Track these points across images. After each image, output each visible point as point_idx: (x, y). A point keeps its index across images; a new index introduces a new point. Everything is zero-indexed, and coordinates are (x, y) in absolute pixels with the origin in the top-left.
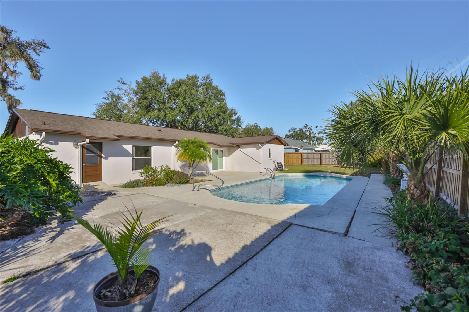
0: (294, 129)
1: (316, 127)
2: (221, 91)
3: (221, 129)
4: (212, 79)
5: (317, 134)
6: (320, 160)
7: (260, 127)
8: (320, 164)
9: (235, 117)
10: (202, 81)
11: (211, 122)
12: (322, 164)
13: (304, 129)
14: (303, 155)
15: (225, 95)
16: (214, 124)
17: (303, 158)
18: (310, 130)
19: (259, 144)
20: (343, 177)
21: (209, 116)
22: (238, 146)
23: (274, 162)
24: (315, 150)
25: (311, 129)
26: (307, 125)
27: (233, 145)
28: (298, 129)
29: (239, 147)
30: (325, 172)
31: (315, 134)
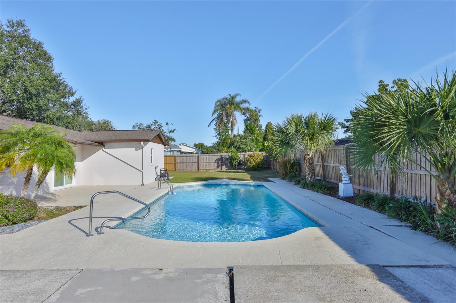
0: (139, 125)
1: (167, 124)
2: (45, 53)
3: (51, 116)
4: (29, 30)
5: (168, 133)
6: (197, 164)
7: (91, 119)
8: (197, 169)
9: (71, 100)
10: (8, 27)
11: (31, 101)
12: (200, 169)
13: (152, 126)
14: (177, 158)
15: (54, 61)
16: (36, 106)
17: (177, 162)
18: (160, 128)
19: (142, 143)
20: (250, 184)
21: (25, 91)
22: (101, 144)
23: (156, 168)
24: (180, 152)
25: (162, 127)
26: (156, 121)
27: (93, 143)
28: (145, 125)
29: (104, 146)
30: (220, 179)
31: (166, 132)
